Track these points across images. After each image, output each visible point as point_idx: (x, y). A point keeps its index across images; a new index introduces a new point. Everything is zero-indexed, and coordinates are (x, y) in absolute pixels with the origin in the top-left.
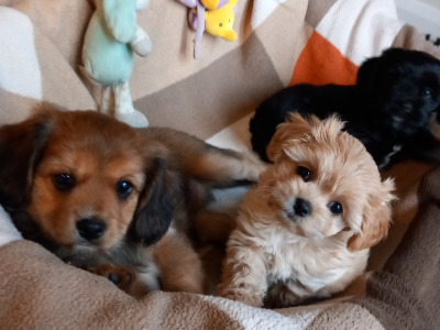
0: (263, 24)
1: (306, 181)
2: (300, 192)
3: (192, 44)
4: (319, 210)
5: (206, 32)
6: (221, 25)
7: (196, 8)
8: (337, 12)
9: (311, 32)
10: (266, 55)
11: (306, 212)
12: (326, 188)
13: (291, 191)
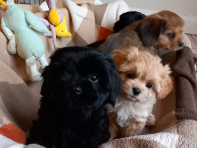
1: (133, 78)
3: (52, 43)
4: (143, 90)
5: (57, 37)
6: (62, 31)
7: (50, 26)
9: (99, 28)
12: (143, 79)
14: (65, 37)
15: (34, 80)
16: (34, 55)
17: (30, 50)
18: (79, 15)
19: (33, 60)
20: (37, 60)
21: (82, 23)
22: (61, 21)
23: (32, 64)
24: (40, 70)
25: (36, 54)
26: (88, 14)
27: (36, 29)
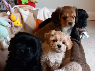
0: (26, 21)
1: (56, 42)
2: (57, 44)
3: (13, 29)
5: (15, 26)
6: (18, 24)
7: (11, 22)
8: (39, 14)
9: (36, 19)
10: (29, 26)
11: (60, 47)
13: (55, 45)
14: (19, 26)
15: (5, 48)
16: (3, 37)
17: (1, 35)
18: (25, 15)
19: (3, 39)
20: (5, 39)
21: (27, 18)
22: (17, 19)
23: (3, 41)
24: (7, 43)
25: (4, 36)
26: (29, 14)
27: (3, 25)
